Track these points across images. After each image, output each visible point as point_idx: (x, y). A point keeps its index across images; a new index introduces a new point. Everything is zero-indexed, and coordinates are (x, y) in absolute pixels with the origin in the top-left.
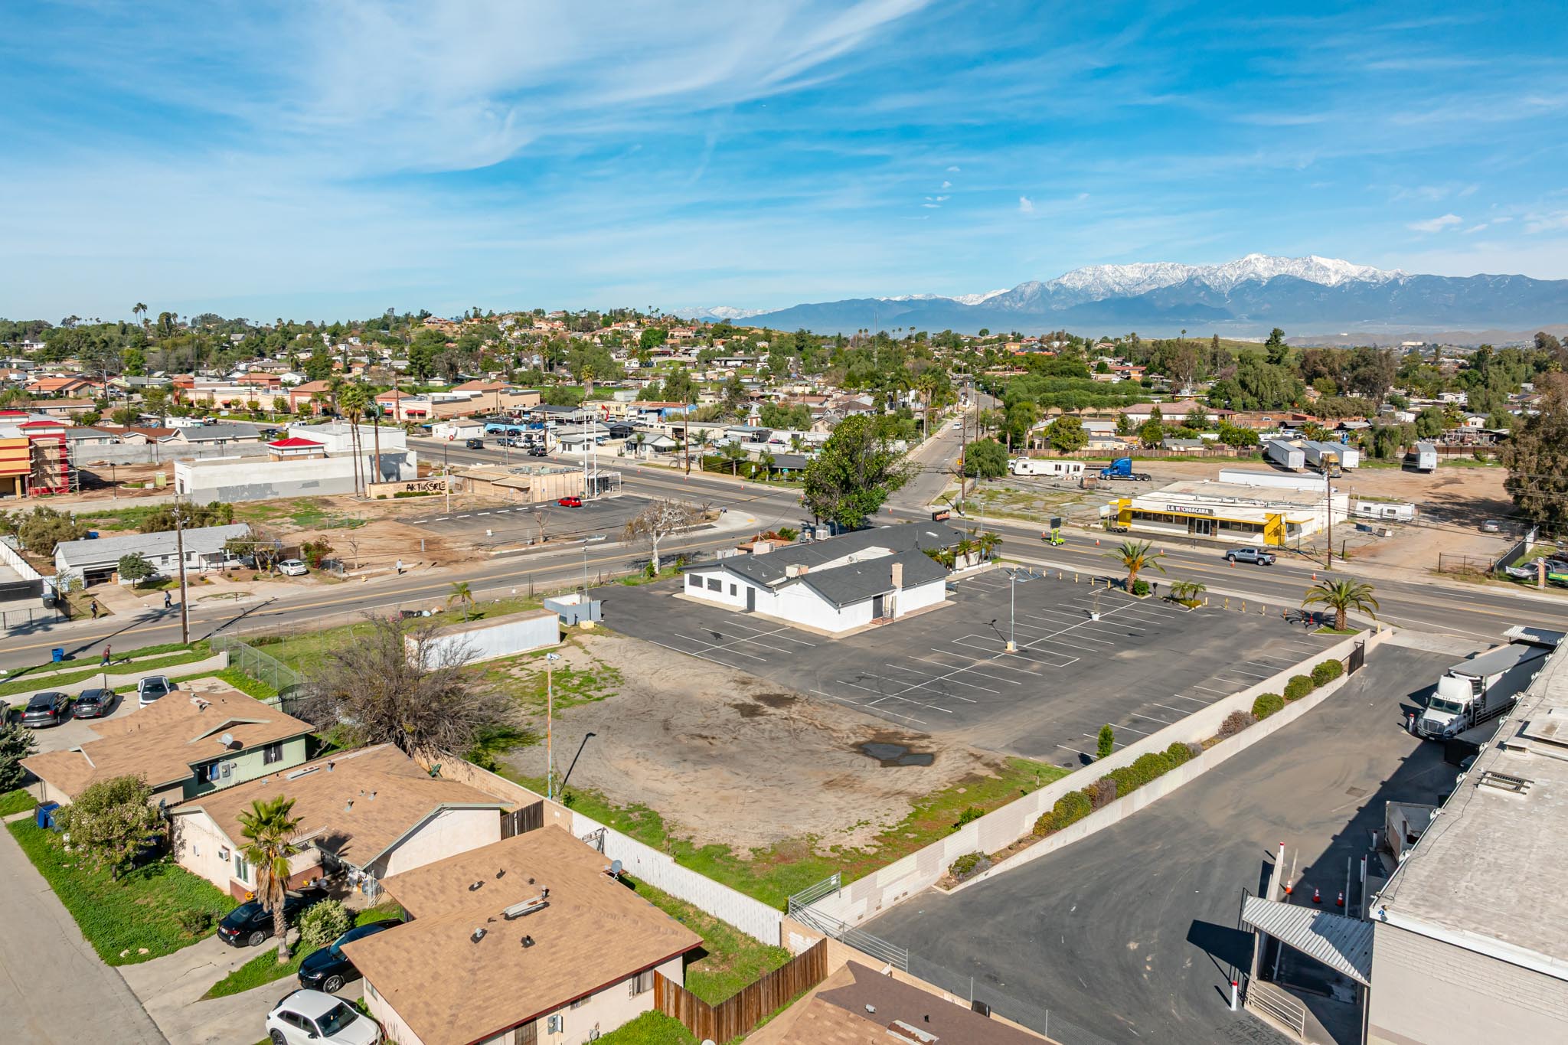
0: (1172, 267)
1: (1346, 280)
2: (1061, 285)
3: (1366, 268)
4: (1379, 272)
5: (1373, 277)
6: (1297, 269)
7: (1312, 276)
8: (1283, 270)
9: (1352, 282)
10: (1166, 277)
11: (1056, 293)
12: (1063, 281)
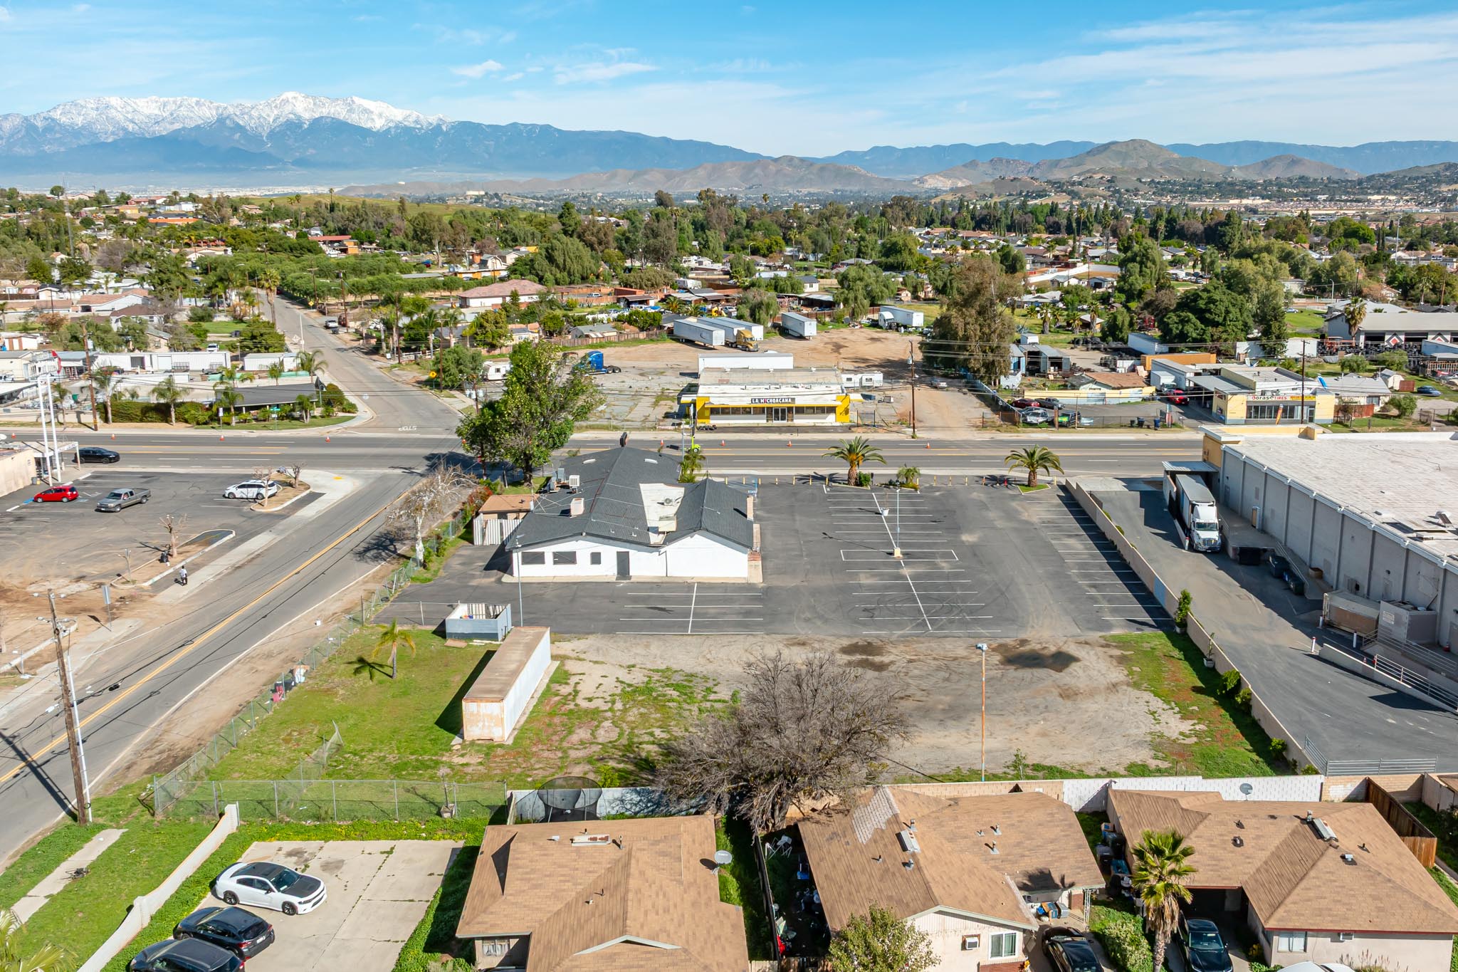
0: (198, 103)
1: (391, 125)
2: (53, 120)
3: (408, 112)
4: (422, 117)
5: (416, 122)
6: (338, 111)
7: (354, 119)
8: (324, 112)
9: (397, 127)
10: (192, 115)
11: (48, 129)
12: (57, 115)
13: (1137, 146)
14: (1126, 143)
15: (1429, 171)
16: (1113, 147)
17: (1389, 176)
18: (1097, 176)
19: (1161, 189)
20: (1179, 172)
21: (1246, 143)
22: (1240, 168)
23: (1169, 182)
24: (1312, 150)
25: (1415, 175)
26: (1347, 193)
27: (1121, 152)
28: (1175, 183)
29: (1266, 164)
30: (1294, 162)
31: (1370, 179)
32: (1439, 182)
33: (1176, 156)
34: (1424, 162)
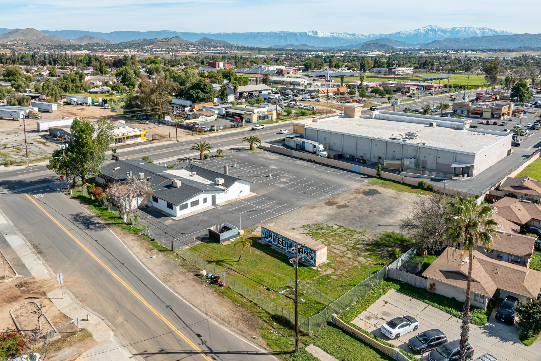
13: (30, 31)
14: (25, 30)
15: (139, 41)
16: (20, 31)
17: (126, 43)
18: (20, 42)
19: (49, 47)
20: (52, 41)
21: (71, 31)
22: (73, 40)
23: (49, 45)
24: (96, 33)
25: (135, 42)
26: (116, 49)
27: (24, 33)
28: (52, 45)
29: (81, 38)
30: (91, 38)
31: (121, 44)
32: (144, 45)
33: (47, 35)
34: (137, 38)
